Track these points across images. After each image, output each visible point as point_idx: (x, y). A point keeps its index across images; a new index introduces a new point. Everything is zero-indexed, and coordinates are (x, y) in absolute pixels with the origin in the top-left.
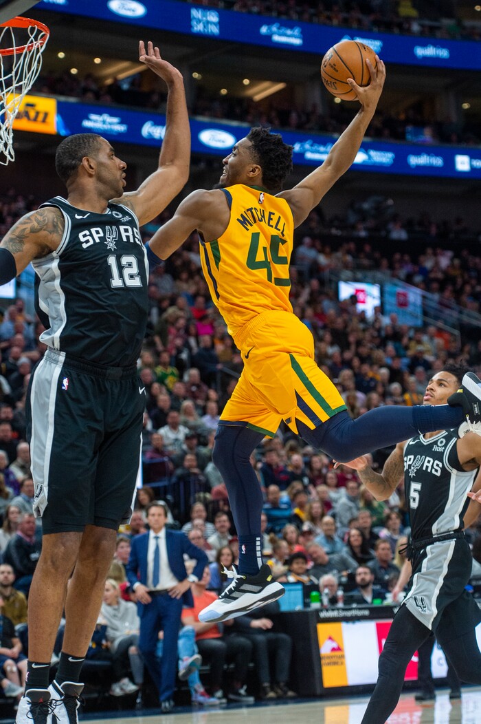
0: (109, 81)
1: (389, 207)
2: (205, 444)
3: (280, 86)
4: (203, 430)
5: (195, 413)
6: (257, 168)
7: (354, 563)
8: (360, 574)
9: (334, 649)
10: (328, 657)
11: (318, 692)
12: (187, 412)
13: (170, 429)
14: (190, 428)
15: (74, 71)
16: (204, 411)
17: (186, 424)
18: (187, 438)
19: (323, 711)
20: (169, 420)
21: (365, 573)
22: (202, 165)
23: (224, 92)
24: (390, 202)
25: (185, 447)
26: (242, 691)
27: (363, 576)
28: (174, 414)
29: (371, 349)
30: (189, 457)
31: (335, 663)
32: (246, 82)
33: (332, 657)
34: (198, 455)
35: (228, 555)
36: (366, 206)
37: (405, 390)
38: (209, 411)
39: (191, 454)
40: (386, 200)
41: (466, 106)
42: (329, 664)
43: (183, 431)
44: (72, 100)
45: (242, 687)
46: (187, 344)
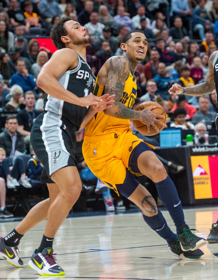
2: (116, 35)
4: (115, 26)
9: (202, 174)
10: (198, 179)
11: (191, 202)
12: (103, 14)
13: (92, 24)
14: (105, 24)
16: (115, 13)
17: (102, 22)
18: (104, 30)
19: (195, 215)
20: (91, 18)
25: (102, 37)
28: (94, 14)
30: (105, 43)
31: (202, 183)
33: (201, 179)
39: (106, 41)
42: (198, 183)
43: (100, 27)
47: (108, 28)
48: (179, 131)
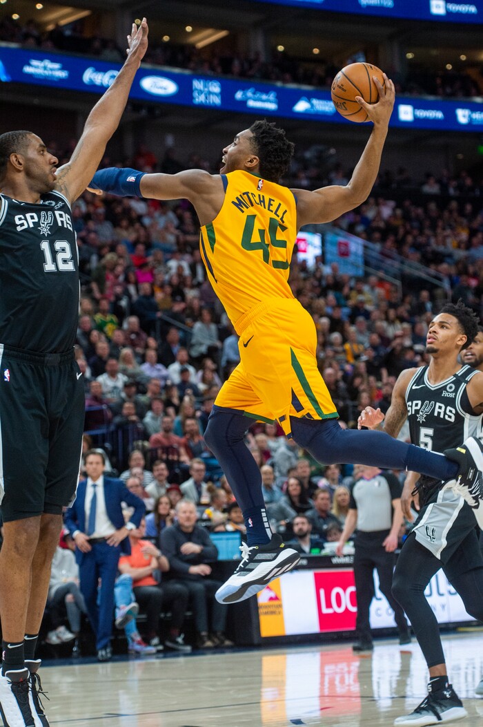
0: (51, 27)
1: (332, 156)
2: (144, 392)
3: (222, 34)
4: (142, 378)
5: (134, 361)
6: (255, 158)
7: (292, 512)
8: (297, 524)
9: (271, 599)
10: (266, 607)
11: (256, 641)
12: (126, 360)
13: (109, 377)
14: (129, 376)
15: (15, 17)
16: (143, 359)
17: (124, 372)
18: (126, 386)
19: (261, 661)
20: (108, 368)
21: (303, 523)
22: (144, 112)
23: (166, 38)
24: (332, 151)
25: (123, 395)
26: (180, 640)
27: (300, 526)
28: (112, 362)
29: (312, 298)
30: (127, 405)
31: (273, 613)
32: (189, 29)
33: (269, 606)
34: (136, 404)
35: (167, 504)
36: (308, 155)
37: (345, 340)
38: (147, 358)
39: (130, 402)
40: (329, 149)
41: (410, 56)
42: (266, 613)
43: (121, 379)
44: (13, 45)
45: (179, 636)
46: (126, 292)
47: (131, 380)
48: (237, 536)
